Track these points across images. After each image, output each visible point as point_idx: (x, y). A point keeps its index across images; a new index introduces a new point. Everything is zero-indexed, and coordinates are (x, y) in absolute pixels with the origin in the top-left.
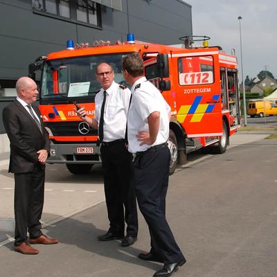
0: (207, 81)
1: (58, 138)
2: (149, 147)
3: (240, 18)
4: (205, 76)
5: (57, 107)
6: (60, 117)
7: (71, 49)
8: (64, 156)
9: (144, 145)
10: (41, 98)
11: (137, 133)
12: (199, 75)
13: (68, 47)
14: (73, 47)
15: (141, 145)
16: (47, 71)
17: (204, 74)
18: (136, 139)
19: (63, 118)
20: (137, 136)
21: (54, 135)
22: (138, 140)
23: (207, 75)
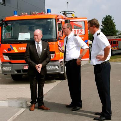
0: (82, 33)
1: (12, 61)
2: (102, 62)
3: (68, 3)
4: (81, 31)
5: (12, 45)
6: (14, 50)
7: (16, 15)
8: (16, 70)
9: (100, 61)
10: (2, 41)
11: (96, 56)
12: (78, 31)
13: (14, 14)
14: (17, 14)
15: (98, 61)
16: (5, 26)
17: (80, 30)
18: (96, 58)
19: (16, 51)
20: (96, 57)
21: (10, 60)
22: (97, 59)
23: (82, 30)
